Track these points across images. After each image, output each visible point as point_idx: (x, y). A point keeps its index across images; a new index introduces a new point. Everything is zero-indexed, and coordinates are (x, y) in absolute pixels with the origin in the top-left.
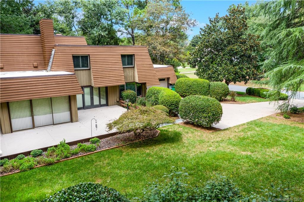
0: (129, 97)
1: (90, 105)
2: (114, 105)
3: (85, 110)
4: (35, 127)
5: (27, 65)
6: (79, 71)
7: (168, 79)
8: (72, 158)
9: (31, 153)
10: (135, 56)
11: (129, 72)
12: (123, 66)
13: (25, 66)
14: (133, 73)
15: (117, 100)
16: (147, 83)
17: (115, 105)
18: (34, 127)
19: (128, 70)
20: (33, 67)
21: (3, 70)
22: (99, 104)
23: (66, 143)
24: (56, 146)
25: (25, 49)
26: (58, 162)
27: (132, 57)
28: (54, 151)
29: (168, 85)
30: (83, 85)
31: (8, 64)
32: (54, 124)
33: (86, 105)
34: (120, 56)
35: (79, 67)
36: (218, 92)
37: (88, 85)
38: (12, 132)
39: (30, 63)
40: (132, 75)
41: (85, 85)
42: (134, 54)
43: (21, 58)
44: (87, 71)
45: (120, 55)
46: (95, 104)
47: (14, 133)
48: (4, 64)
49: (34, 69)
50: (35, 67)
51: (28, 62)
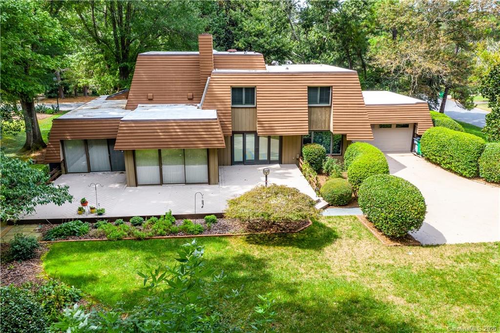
0: (311, 156)
1: (254, 159)
2: (290, 164)
3: (245, 166)
4: (163, 184)
5: (181, 97)
6: (240, 110)
7: (415, 125)
8: (168, 237)
9: (131, 220)
10: (333, 89)
11: (321, 114)
12: (308, 104)
13: (178, 97)
14: (327, 116)
15: (296, 155)
16: (347, 135)
17: (292, 164)
18: (161, 183)
19: (320, 111)
20: (187, 99)
21: (153, 102)
22: (267, 159)
23: (173, 216)
24: (159, 217)
25: (181, 74)
26: (149, 239)
27: (330, 90)
28: (153, 223)
29: (414, 137)
30: (245, 130)
31: (159, 94)
32: (186, 183)
33: (247, 159)
34: (307, 89)
35: (241, 103)
36: (495, 166)
37: (252, 130)
38: (137, 185)
39: (184, 94)
40: (325, 120)
41: (247, 130)
42: (332, 86)
43: (174, 87)
44: (252, 110)
45: (307, 87)
46: (261, 158)
47: (139, 187)
48: (154, 94)
49: (188, 101)
50: (189, 99)
51: (181, 92)
